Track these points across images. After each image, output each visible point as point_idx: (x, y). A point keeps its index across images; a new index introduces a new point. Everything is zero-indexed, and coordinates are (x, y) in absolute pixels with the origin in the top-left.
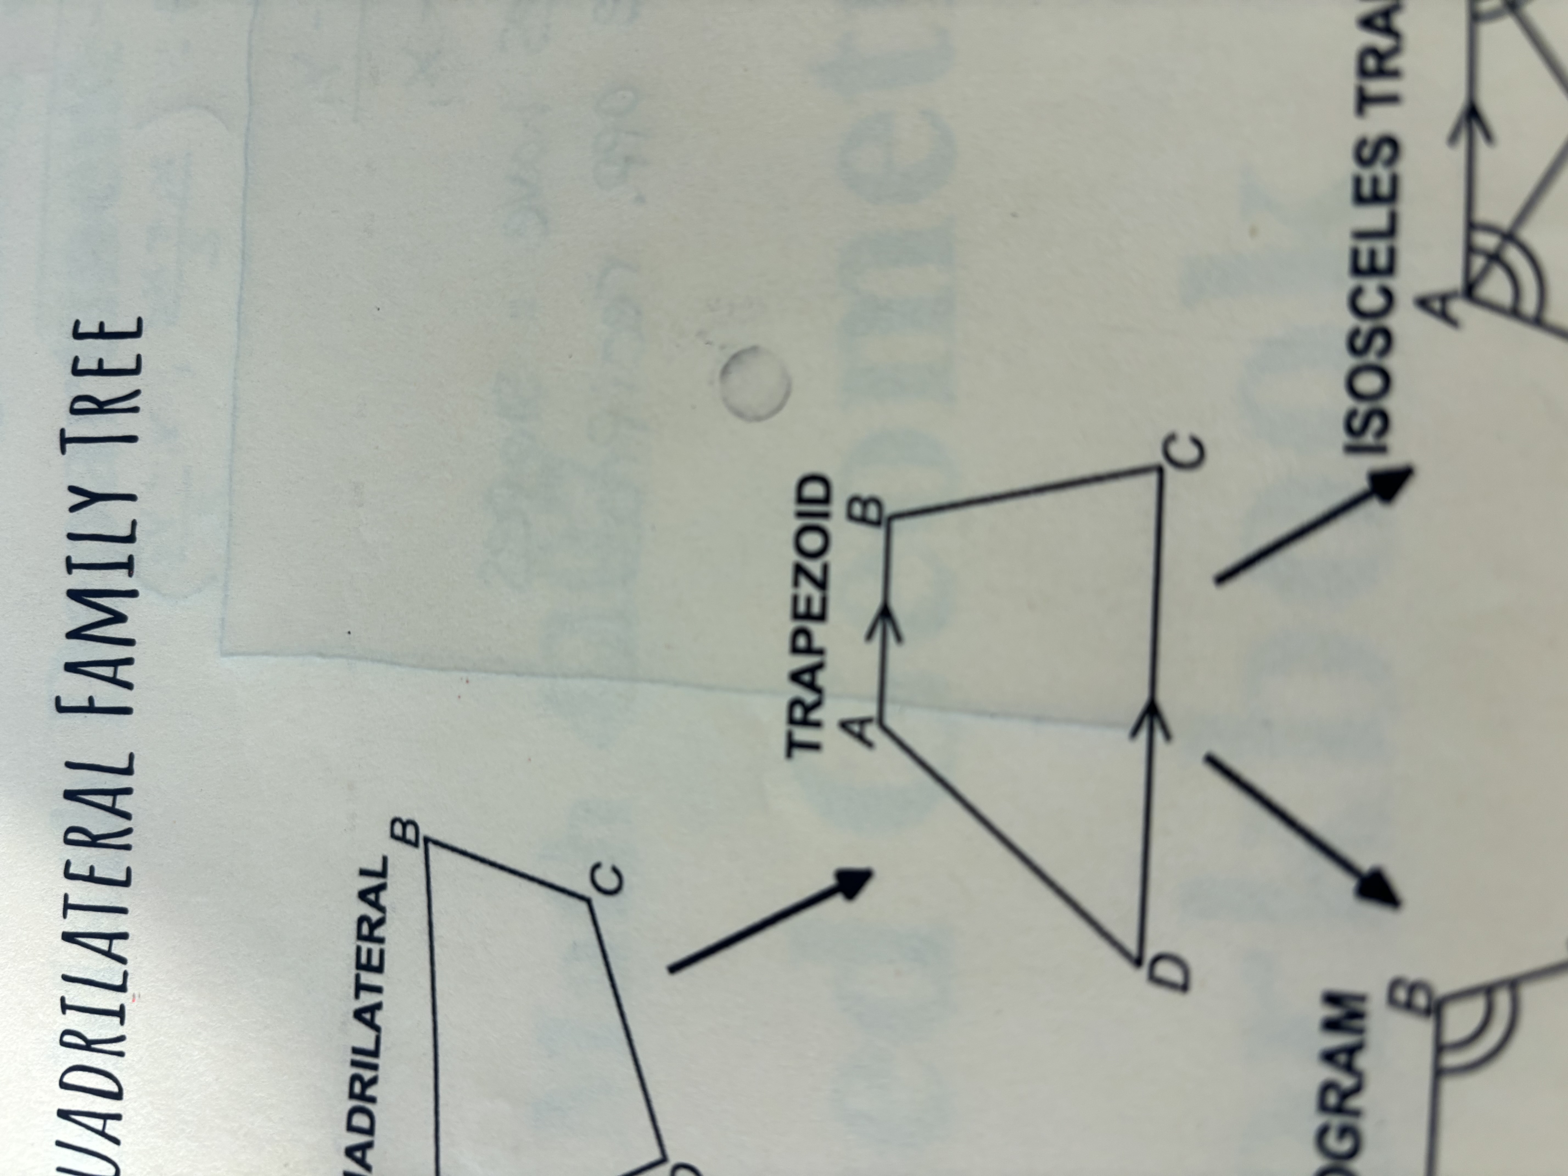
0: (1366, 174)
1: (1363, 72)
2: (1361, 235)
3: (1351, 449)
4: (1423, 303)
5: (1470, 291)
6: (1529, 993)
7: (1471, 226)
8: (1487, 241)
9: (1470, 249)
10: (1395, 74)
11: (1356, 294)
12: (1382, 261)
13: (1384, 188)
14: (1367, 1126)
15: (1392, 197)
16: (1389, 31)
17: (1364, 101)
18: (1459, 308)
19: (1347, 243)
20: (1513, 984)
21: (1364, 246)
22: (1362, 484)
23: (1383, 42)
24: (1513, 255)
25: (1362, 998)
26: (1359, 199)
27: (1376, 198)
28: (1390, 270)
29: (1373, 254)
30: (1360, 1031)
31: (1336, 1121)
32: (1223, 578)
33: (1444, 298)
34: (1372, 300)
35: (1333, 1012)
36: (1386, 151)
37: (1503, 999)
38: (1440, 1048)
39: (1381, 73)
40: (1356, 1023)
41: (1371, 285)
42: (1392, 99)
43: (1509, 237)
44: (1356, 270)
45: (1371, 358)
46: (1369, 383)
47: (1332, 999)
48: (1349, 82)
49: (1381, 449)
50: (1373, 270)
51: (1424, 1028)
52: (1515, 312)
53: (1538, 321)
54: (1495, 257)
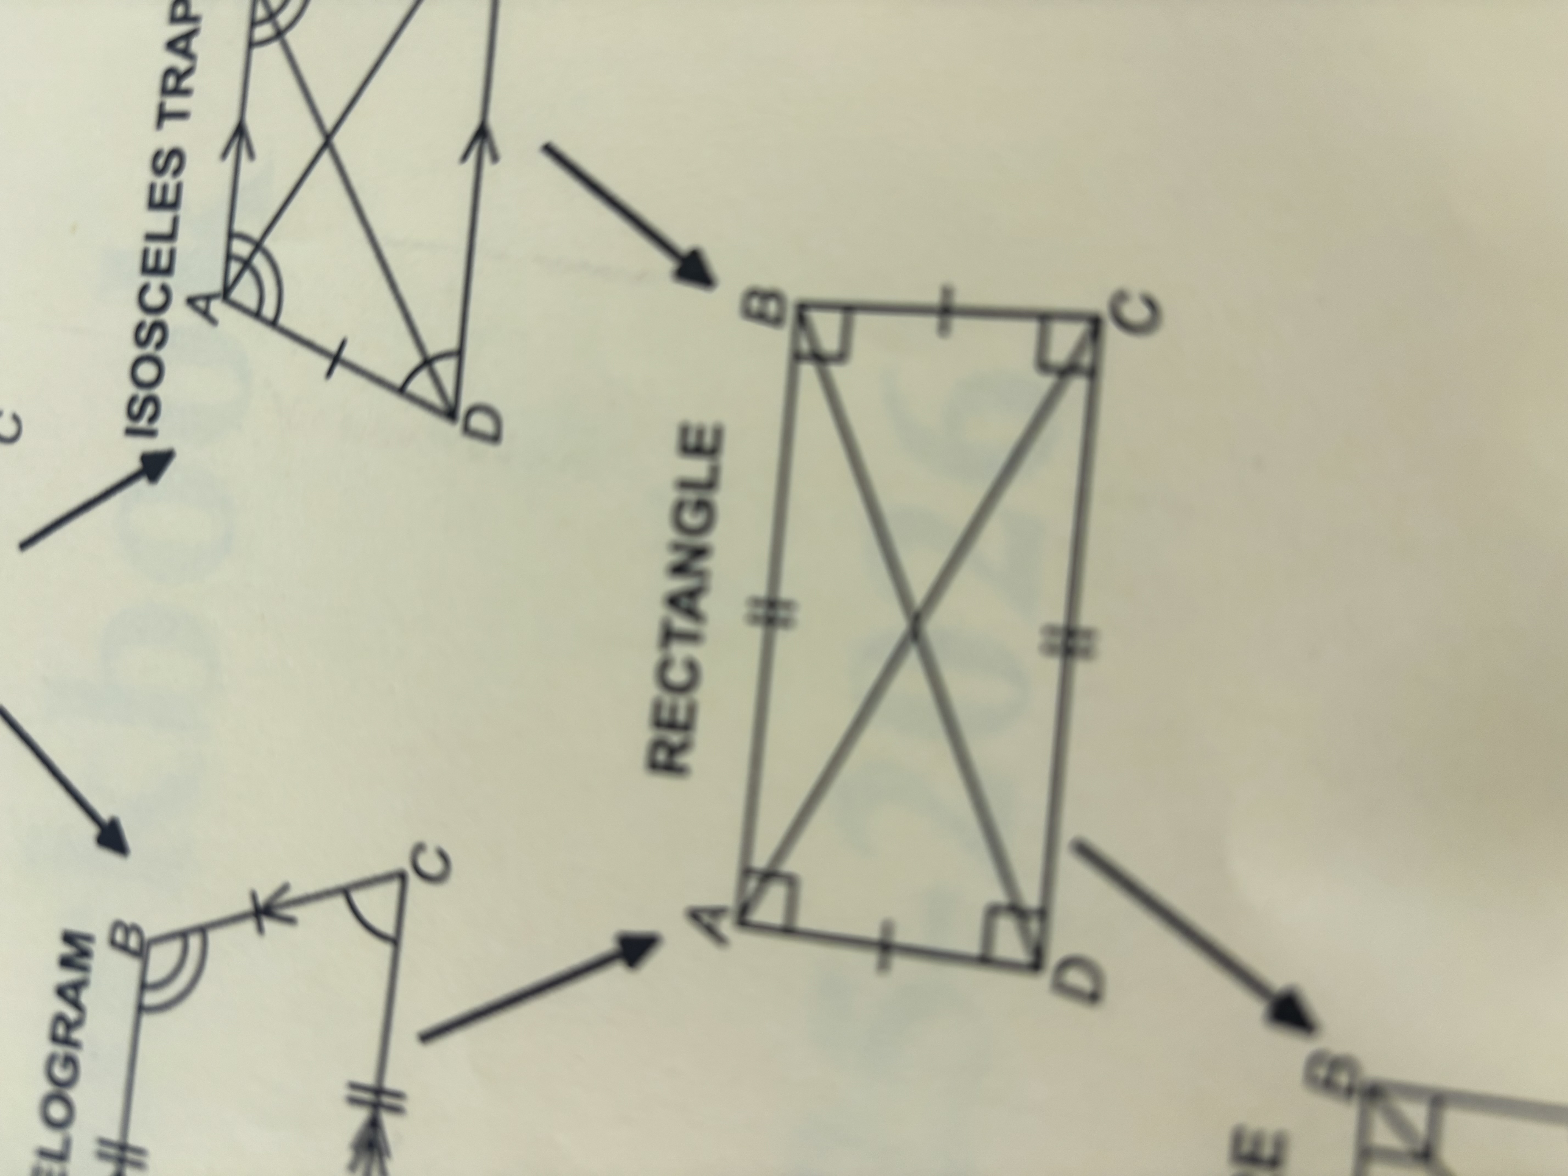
0: (159, 181)
1: (165, 91)
2: (151, 237)
3: (130, 432)
4: (191, 301)
5: (226, 293)
6: (214, 936)
7: (231, 235)
8: (241, 249)
9: (229, 257)
10: (187, 92)
11: (144, 289)
12: (164, 262)
13: (171, 197)
14: (82, 1057)
15: (175, 205)
16: (186, 53)
17: (163, 116)
18: (217, 308)
19: (140, 244)
20: (203, 930)
21: (153, 246)
22: (134, 464)
23: (182, 64)
24: (259, 261)
25: (89, 938)
26: (153, 205)
27: (163, 205)
28: (169, 271)
29: (158, 254)
30: (84, 969)
31: (61, 1050)
32: (25, 545)
33: (208, 298)
34: (154, 298)
35: (66, 950)
36: (174, 162)
37: (194, 942)
38: (144, 986)
39: (178, 91)
40: (84, 961)
41: (155, 282)
42: (182, 115)
43: (258, 246)
44: (145, 270)
45: (150, 349)
46: (147, 372)
47: (69, 938)
48: (153, 98)
49: (151, 433)
50: (156, 271)
51: (133, 965)
52: (257, 315)
53: (273, 323)
54: (247, 264)
